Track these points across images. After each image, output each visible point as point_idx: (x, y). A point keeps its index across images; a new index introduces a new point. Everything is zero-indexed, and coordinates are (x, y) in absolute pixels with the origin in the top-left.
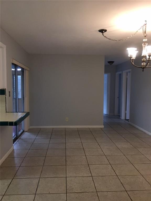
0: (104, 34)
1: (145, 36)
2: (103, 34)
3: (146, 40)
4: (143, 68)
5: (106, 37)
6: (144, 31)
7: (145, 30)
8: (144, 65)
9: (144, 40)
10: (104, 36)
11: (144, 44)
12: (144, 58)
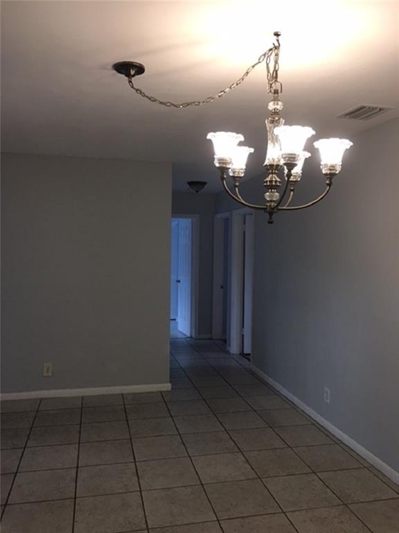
0: (133, 79)
1: (276, 92)
2: (130, 82)
3: (279, 106)
4: (271, 212)
5: (141, 93)
6: (271, 70)
7: (275, 68)
8: (271, 201)
9: (271, 106)
10: (132, 87)
11: (272, 122)
12: (272, 173)
